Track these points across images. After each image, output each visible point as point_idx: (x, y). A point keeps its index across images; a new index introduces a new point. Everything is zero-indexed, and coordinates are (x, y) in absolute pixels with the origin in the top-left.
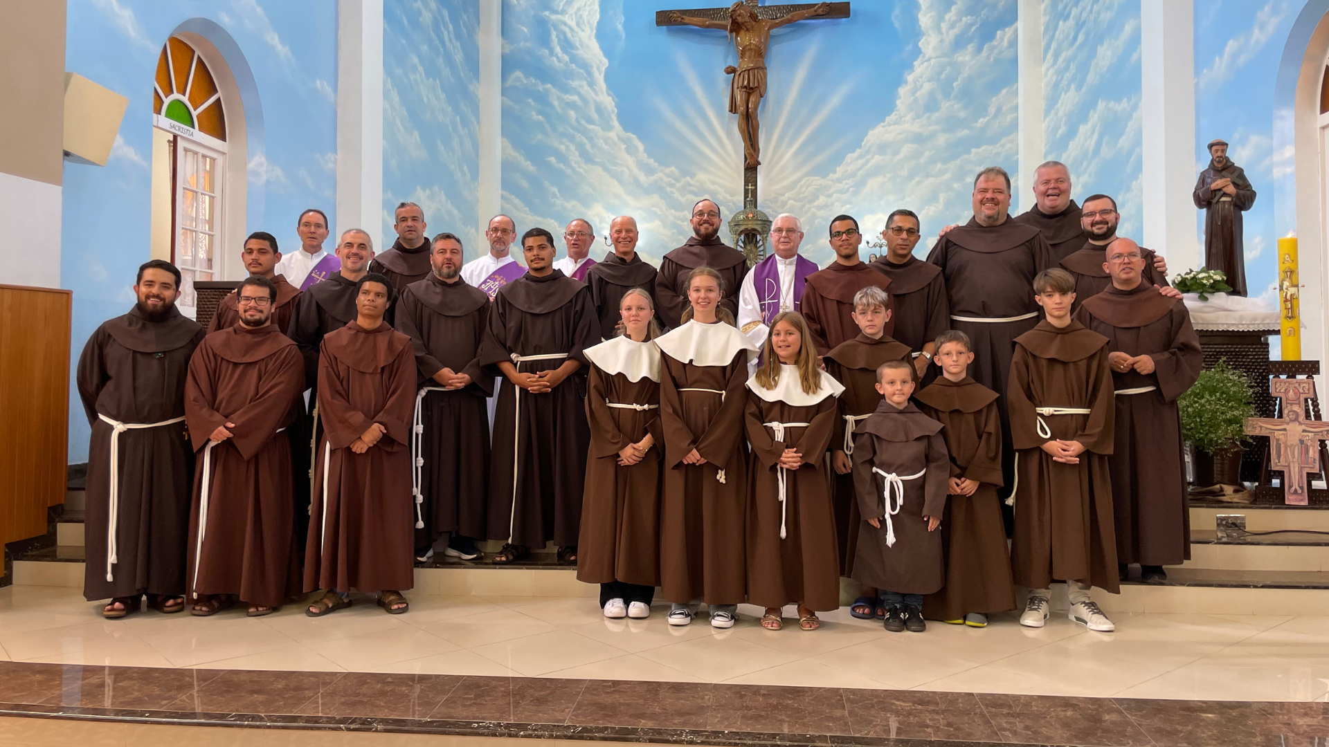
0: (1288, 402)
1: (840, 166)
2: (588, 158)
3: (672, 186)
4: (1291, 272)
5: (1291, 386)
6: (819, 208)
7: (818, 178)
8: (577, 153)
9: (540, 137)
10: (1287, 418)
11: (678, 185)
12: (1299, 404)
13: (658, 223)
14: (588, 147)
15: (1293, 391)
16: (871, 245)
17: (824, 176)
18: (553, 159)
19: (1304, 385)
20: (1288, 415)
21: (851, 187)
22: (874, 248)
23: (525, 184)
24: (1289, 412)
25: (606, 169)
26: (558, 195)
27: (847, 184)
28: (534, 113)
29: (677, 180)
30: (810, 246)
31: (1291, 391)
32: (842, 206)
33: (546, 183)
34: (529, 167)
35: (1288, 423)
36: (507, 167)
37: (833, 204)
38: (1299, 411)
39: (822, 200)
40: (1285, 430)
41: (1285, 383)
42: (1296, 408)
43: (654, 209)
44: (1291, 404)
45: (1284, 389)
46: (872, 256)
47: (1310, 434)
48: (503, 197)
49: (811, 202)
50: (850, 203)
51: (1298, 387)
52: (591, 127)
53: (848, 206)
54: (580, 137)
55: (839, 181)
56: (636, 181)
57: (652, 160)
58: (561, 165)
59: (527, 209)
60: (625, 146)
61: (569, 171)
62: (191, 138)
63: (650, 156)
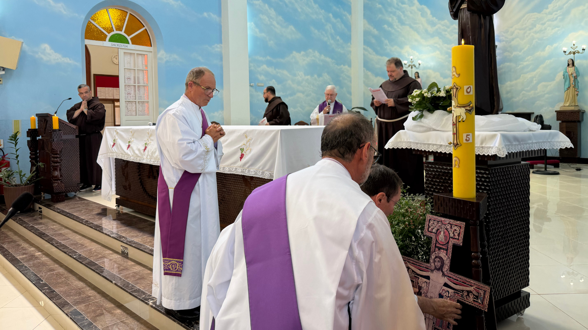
0: (437, 245)
1: (550, 3)
2: (402, 23)
3: (445, 31)
4: (457, 89)
5: (443, 226)
6: (536, 32)
7: (535, 13)
8: (397, 21)
9: (380, 16)
10: (433, 264)
11: (449, 30)
12: (447, 250)
13: (438, 52)
14: (402, 17)
15: (444, 233)
16: (567, 53)
17: (540, 12)
18: (386, 26)
19: (456, 228)
20: (434, 261)
21: (558, 16)
22: (569, 55)
23: (373, 41)
24: (436, 257)
25: (411, 27)
26: (388, 44)
27: (556, 14)
28: (377, 4)
29: (448, 27)
30: (529, 57)
31: (442, 233)
32: (552, 29)
33: (383, 39)
34: (375, 32)
35: (432, 271)
36: (366, 33)
37: (545, 29)
38: (445, 259)
39: (538, 27)
40: (428, 278)
41: (438, 222)
42: (443, 254)
43: (436, 45)
44: (440, 249)
45: (436, 229)
46: (569, 60)
47: (450, 290)
48: (364, 49)
49: (530, 29)
50: (558, 27)
51: (449, 230)
52: (404, 6)
53: (557, 29)
54: (399, 13)
55: (550, 13)
56: (426, 31)
57: (435, 18)
58: (390, 29)
59: (374, 53)
60: (421, 13)
61: (393, 31)
62: (126, 48)
63: (433, 16)
